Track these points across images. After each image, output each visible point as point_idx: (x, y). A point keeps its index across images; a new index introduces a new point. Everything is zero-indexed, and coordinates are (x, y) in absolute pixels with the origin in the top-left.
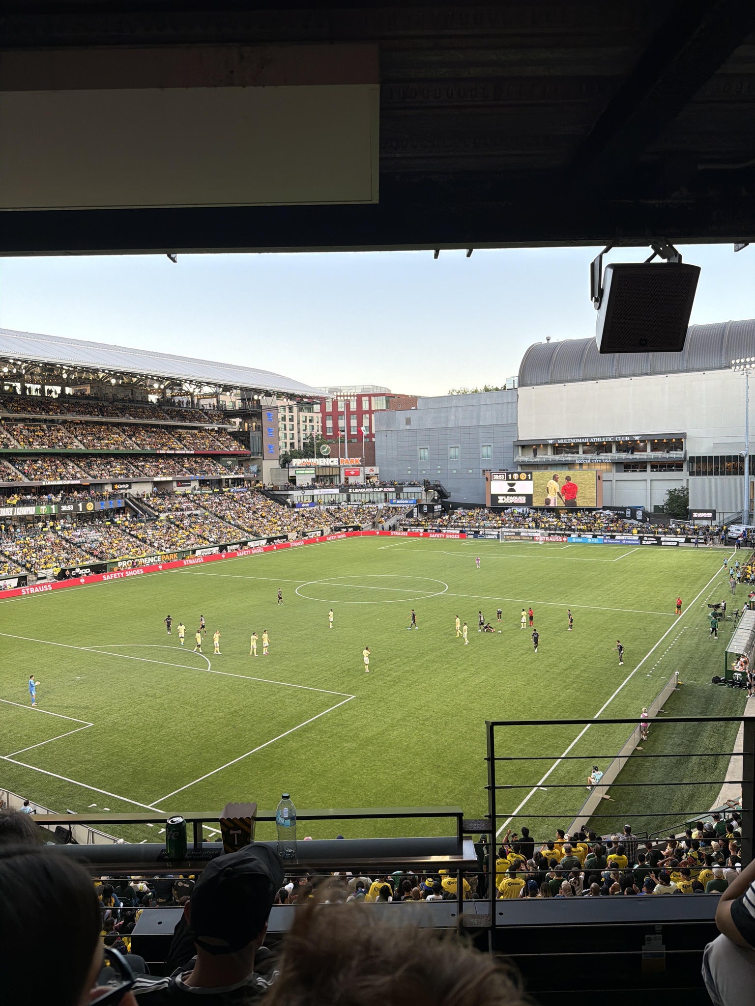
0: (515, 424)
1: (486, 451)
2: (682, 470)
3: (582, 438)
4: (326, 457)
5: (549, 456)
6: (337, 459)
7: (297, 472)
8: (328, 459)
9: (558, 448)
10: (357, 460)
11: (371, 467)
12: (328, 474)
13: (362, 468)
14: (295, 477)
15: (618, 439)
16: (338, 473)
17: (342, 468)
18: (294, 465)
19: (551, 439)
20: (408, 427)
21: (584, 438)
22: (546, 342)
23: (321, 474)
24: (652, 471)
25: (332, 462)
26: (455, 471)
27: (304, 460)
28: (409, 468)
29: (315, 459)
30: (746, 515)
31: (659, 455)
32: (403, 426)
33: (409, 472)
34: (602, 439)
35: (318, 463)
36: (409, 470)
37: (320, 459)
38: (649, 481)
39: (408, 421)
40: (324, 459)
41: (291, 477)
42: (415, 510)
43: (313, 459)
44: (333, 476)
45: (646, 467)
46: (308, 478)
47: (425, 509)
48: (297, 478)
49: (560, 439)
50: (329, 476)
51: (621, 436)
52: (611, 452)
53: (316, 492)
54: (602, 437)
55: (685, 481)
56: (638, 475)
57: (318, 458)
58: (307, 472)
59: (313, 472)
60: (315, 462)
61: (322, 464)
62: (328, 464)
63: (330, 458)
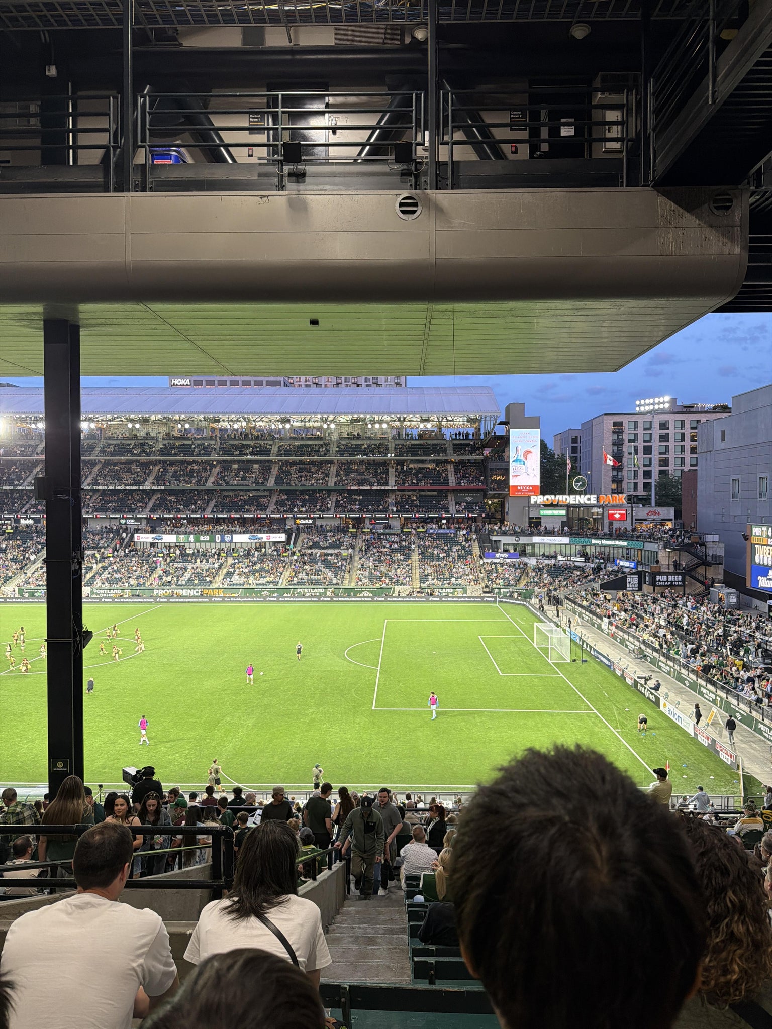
4: (580, 493)
6: (595, 496)
7: (541, 512)
8: (582, 496)
10: (622, 499)
12: (584, 516)
13: (628, 510)
14: (540, 518)
16: (598, 516)
17: (605, 509)
23: (576, 516)
25: (589, 499)
26: (763, 521)
27: (547, 497)
28: (724, 511)
29: (567, 497)
35: (568, 501)
37: (572, 497)
39: (723, 436)
40: (578, 497)
41: (535, 518)
43: (561, 496)
46: (557, 520)
48: (542, 520)
57: (569, 494)
58: (556, 512)
59: (563, 512)
60: (564, 500)
61: (574, 503)
62: (582, 502)
63: (585, 494)
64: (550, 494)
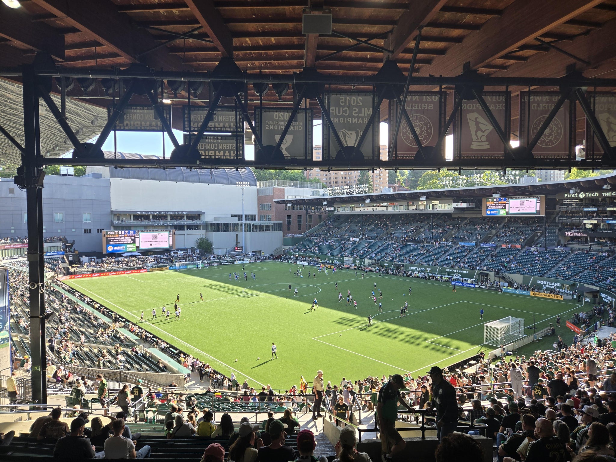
0: (109, 201)
1: (86, 217)
2: (200, 229)
3: (157, 212)
5: (132, 221)
9: (137, 217)
19: (139, 211)
20: (12, 195)
21: (158, 212)
24: (187, 230)
26: (59, 231)
28: (13, 228)
31: (190, 222)
32: (5, 194)
33: (13, 231)
38: (186, 235)
39: (11, 191)
45: (184, 228)
49: (144, 211)
51: (177, 212)
52: (167, 220)
55: (204, 235)
56: (181, 232)
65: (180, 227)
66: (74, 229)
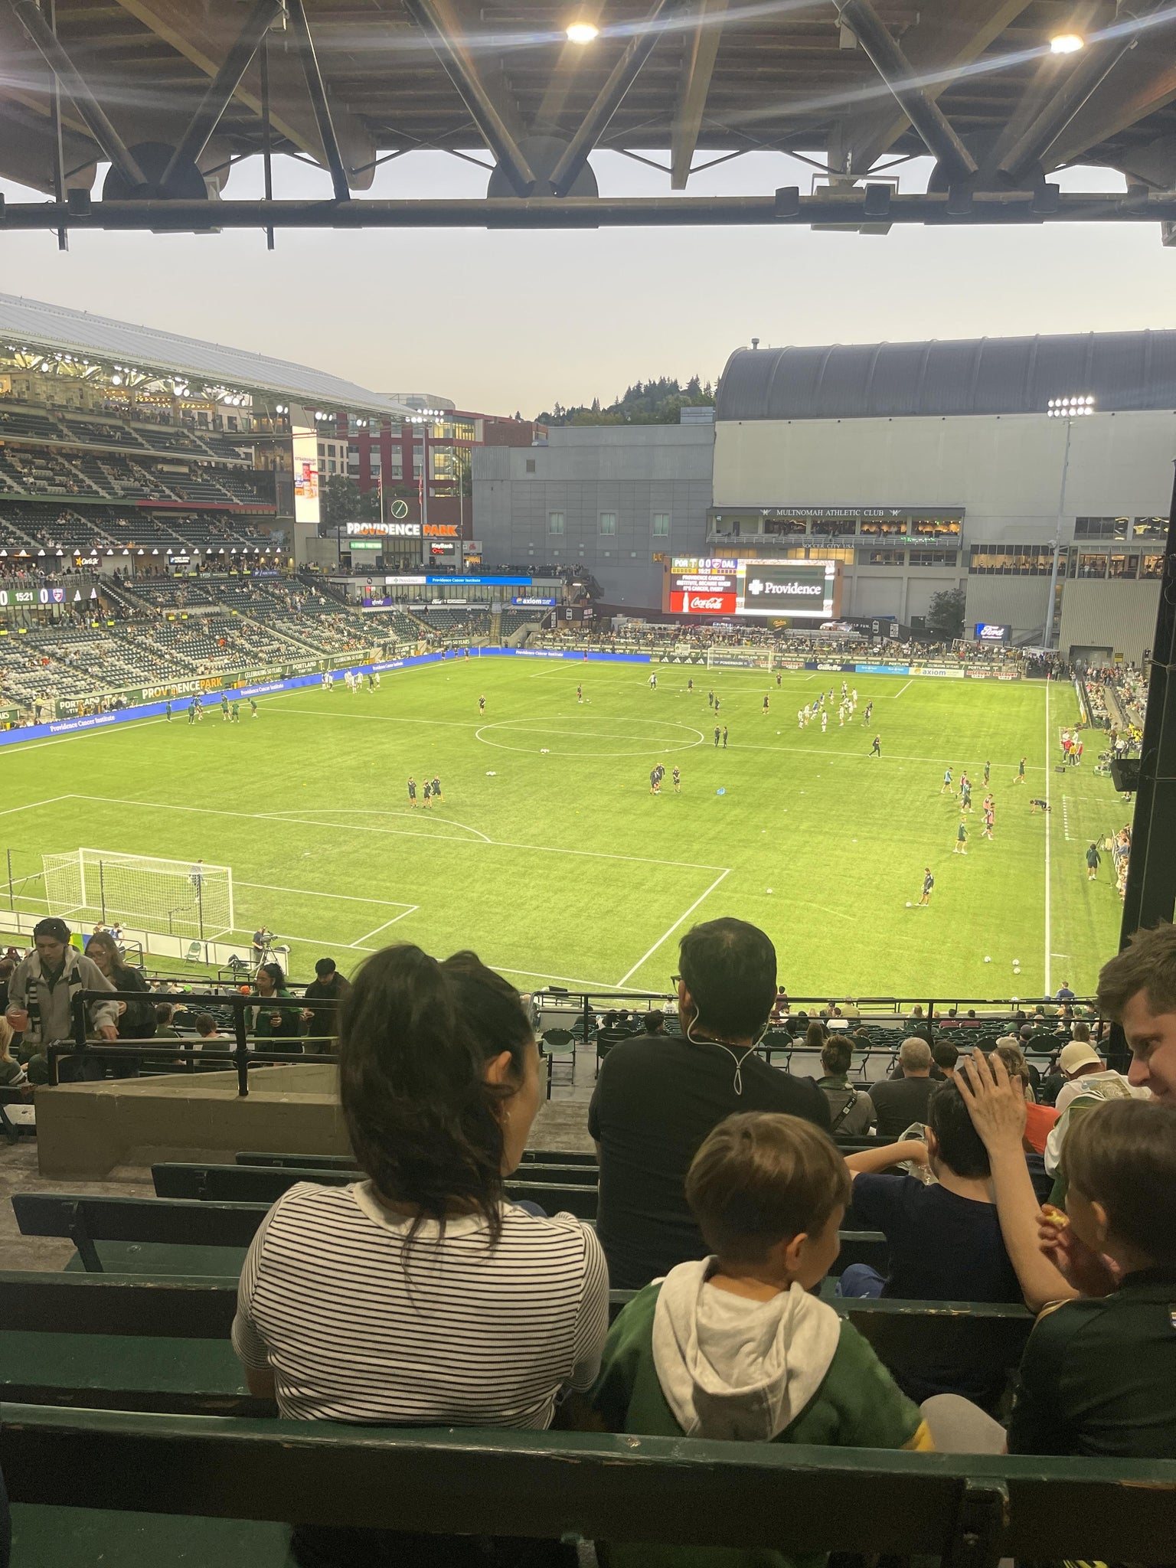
0: (709, 481)
1: (661, 522)
2: (954, 565)
3: (814, 509)
4: (399, 522)
5: (758, 534)
6: (418, 526)
7: (353, 545)
8: (403, 526)
10: (450, 530)
11: (471, 542)
12: (402, 550)
13: (458, 543)
14: (350, 553)
15: (867, 513)
16: (418, 550)
17: (425, 542)
18: (349, 532)
19: (766, 509)
20: (531, 476)
21: (817, 509)
22: (751, 347)
23: (391, 550)
24: (911, 564)
25: (410, 530)
26: (607, 554)
27: (364, 525)
28: (531, 545)
29: (383, 525)
30: (1047, 634)
31: (924, 540)
32: (520, 472)
33: (531, 552)
34: (843, 513)
35: (387, 531)
36: (531, 548)
37: (391, 525)
38: (905, 580)
39: (531, 466)
40: (397, 526)
41: (343, 553)
42: (554, 617)
43: (378, 525)
44: (410, 553)
45: (903, 559)
46: (371, 555)
47: (569, 614)
48: (352, 556)
49: (780, 509)
50: (405, 553)
51: (872, 509)
52: (854, 533)
53: (390, 580)
54: (843, 509)
55: (958, 581)
56: (890, 570)
57: (386, 522)
58: (370, 545)
59: (378, 546)
60: (382, 529)
61: (393, 533)
62: (403, 533)
63: (406, 524)
64: (367, 522)
65: (892, 556)
66: (633, 551)
